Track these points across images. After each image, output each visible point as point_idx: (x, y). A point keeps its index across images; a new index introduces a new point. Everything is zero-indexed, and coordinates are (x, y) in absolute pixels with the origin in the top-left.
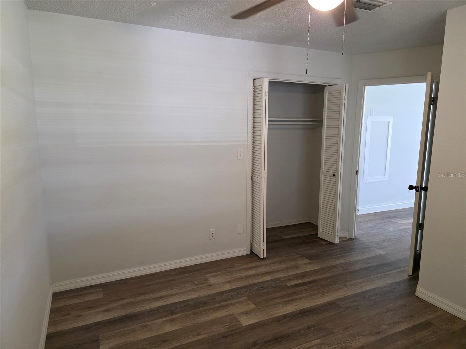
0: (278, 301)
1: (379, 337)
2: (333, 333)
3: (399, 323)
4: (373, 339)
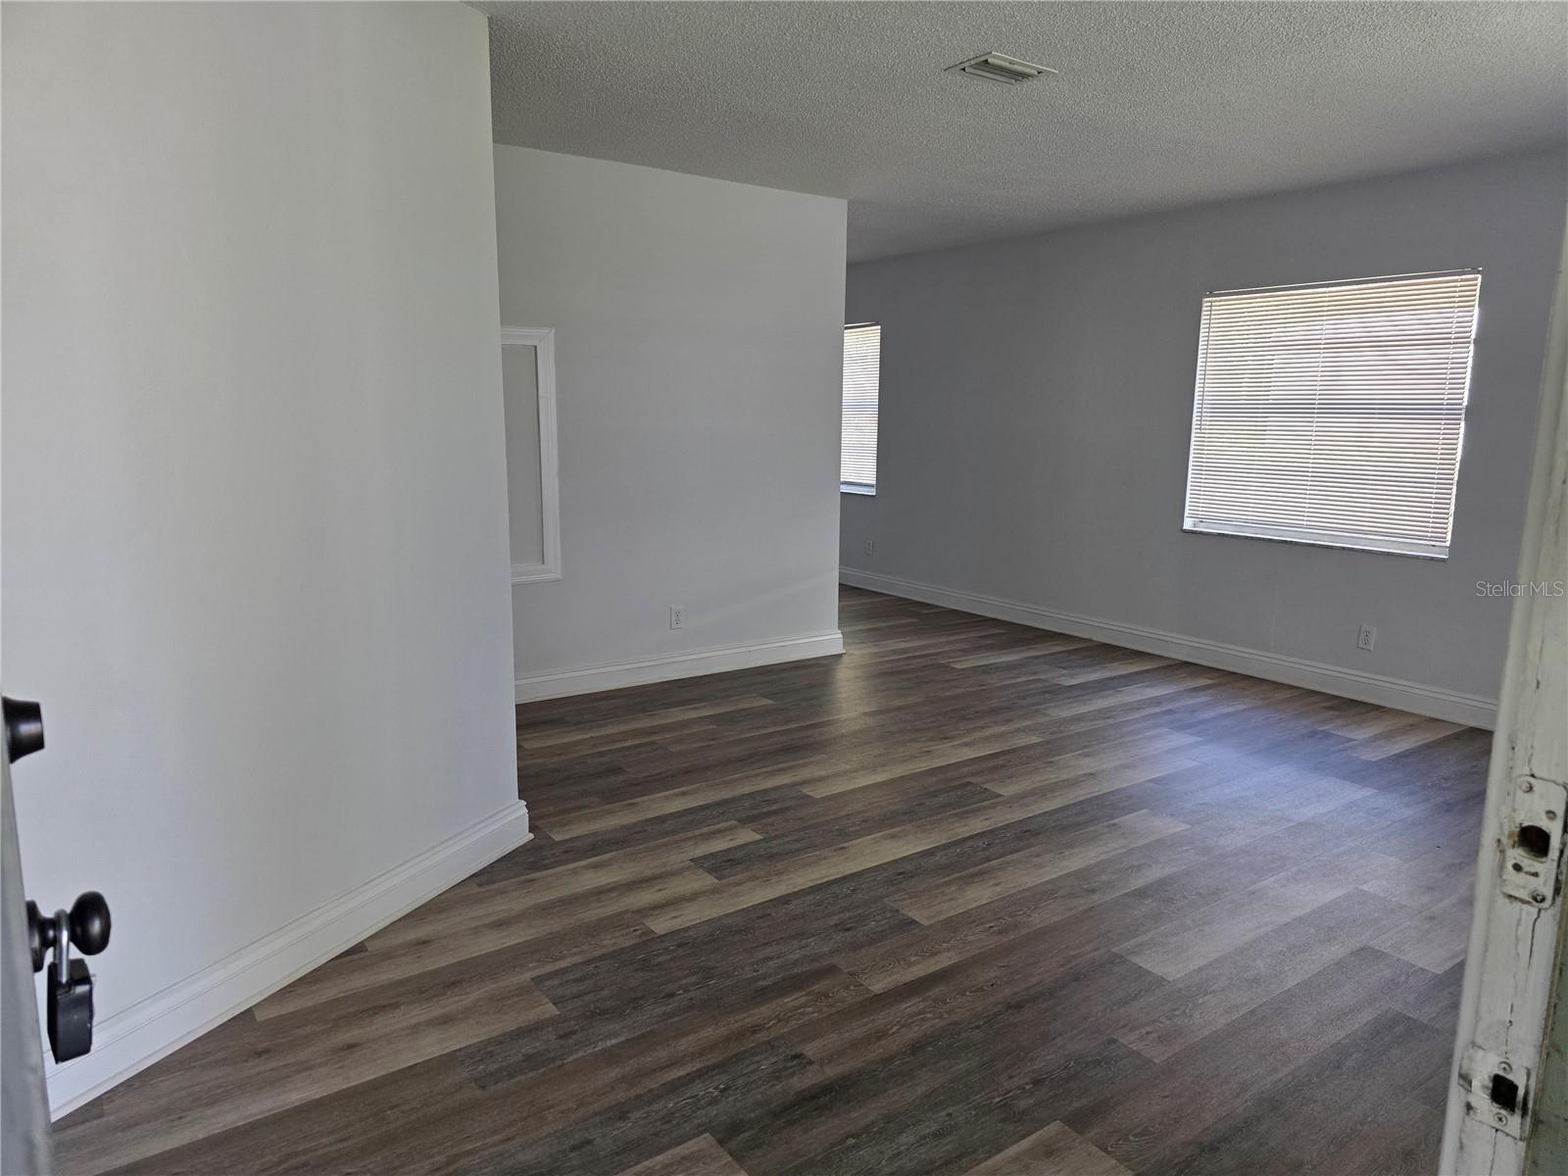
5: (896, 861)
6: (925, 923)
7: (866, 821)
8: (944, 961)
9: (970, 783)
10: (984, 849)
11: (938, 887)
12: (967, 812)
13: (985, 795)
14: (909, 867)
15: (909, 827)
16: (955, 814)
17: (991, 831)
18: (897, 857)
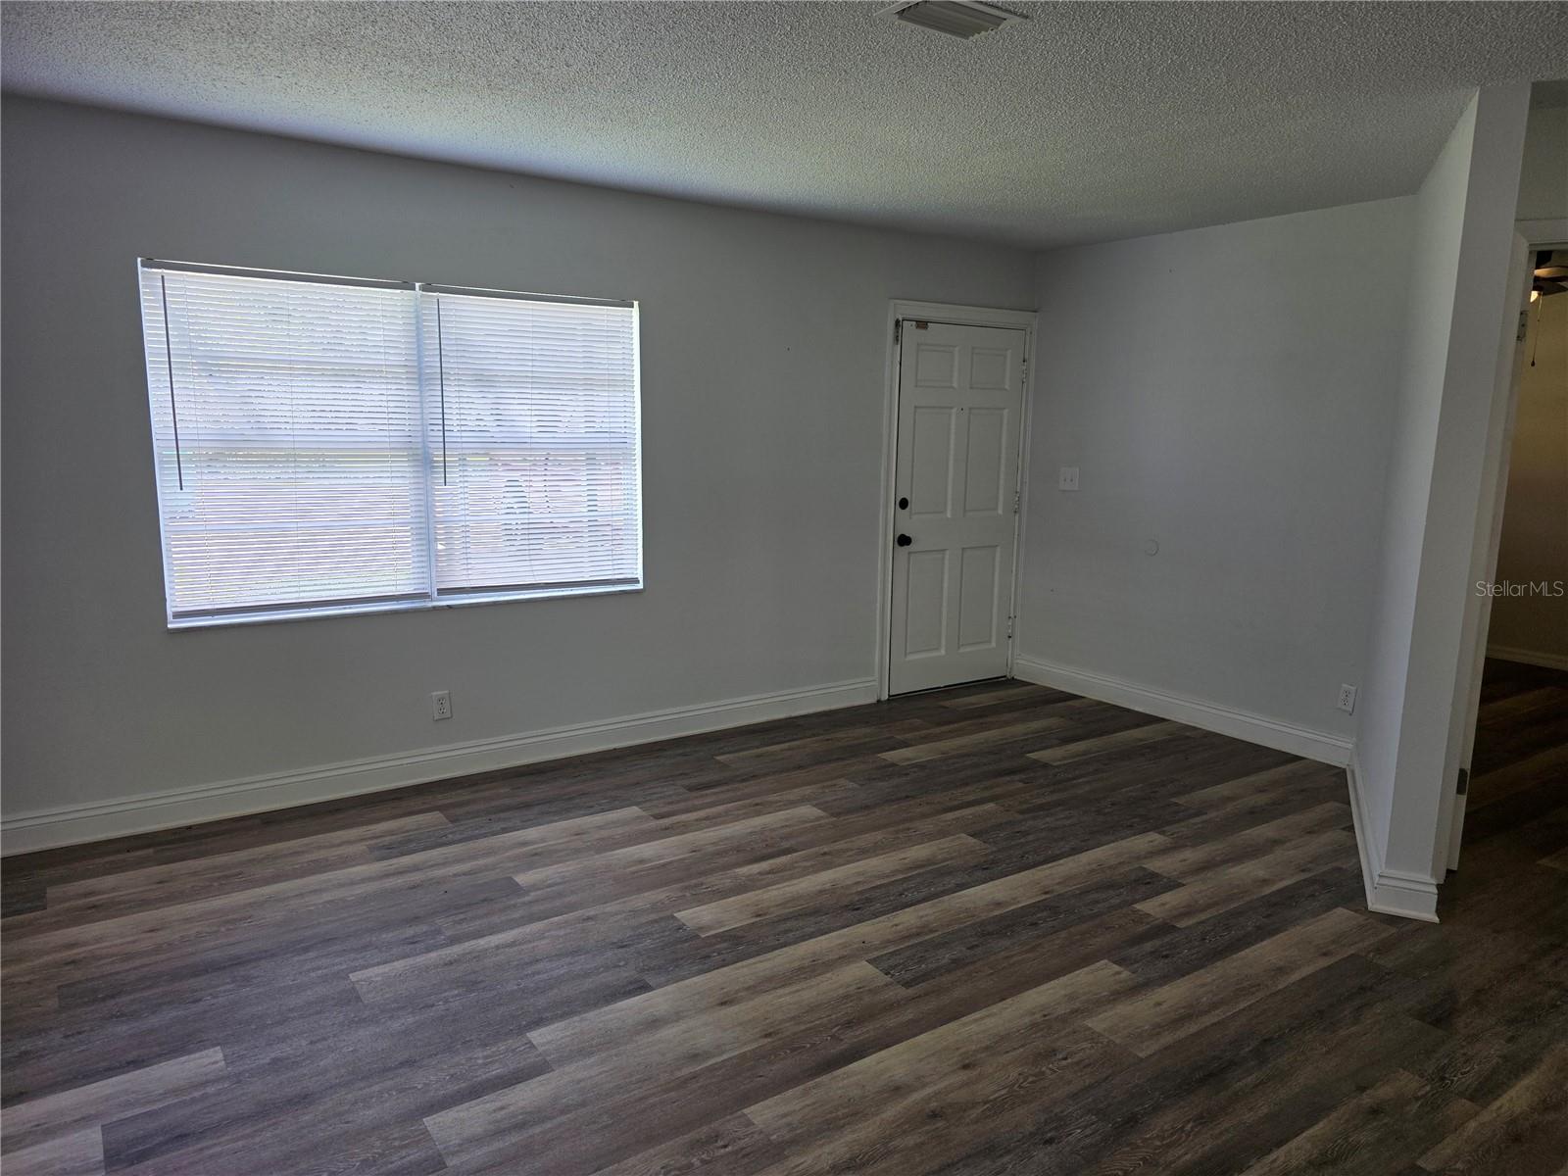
5: (992, 880)
6: (963, 835)
7: (1032, 924)
8: (950, 816)
9: (907, 984)
10: (905, 890)
11: (952, 858)
12: (918, 934)
13: (892, 962)
14: (979, 874)
15: (984, 916)
16: (931, 931)
17: (895, 909)
18: (991, 883)
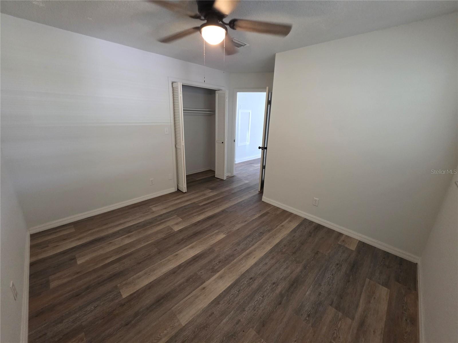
0: (195, 214)
1: (246, 223)
2: (224, 225)
3: (254, 215)
4: (243, 224)
